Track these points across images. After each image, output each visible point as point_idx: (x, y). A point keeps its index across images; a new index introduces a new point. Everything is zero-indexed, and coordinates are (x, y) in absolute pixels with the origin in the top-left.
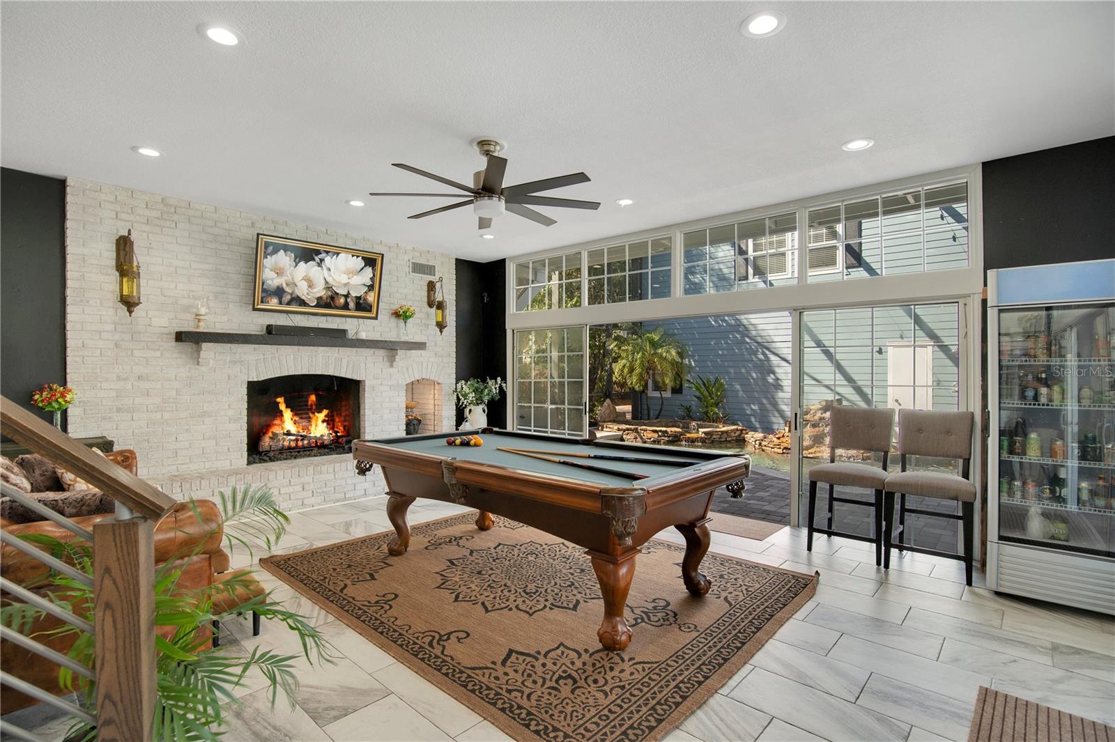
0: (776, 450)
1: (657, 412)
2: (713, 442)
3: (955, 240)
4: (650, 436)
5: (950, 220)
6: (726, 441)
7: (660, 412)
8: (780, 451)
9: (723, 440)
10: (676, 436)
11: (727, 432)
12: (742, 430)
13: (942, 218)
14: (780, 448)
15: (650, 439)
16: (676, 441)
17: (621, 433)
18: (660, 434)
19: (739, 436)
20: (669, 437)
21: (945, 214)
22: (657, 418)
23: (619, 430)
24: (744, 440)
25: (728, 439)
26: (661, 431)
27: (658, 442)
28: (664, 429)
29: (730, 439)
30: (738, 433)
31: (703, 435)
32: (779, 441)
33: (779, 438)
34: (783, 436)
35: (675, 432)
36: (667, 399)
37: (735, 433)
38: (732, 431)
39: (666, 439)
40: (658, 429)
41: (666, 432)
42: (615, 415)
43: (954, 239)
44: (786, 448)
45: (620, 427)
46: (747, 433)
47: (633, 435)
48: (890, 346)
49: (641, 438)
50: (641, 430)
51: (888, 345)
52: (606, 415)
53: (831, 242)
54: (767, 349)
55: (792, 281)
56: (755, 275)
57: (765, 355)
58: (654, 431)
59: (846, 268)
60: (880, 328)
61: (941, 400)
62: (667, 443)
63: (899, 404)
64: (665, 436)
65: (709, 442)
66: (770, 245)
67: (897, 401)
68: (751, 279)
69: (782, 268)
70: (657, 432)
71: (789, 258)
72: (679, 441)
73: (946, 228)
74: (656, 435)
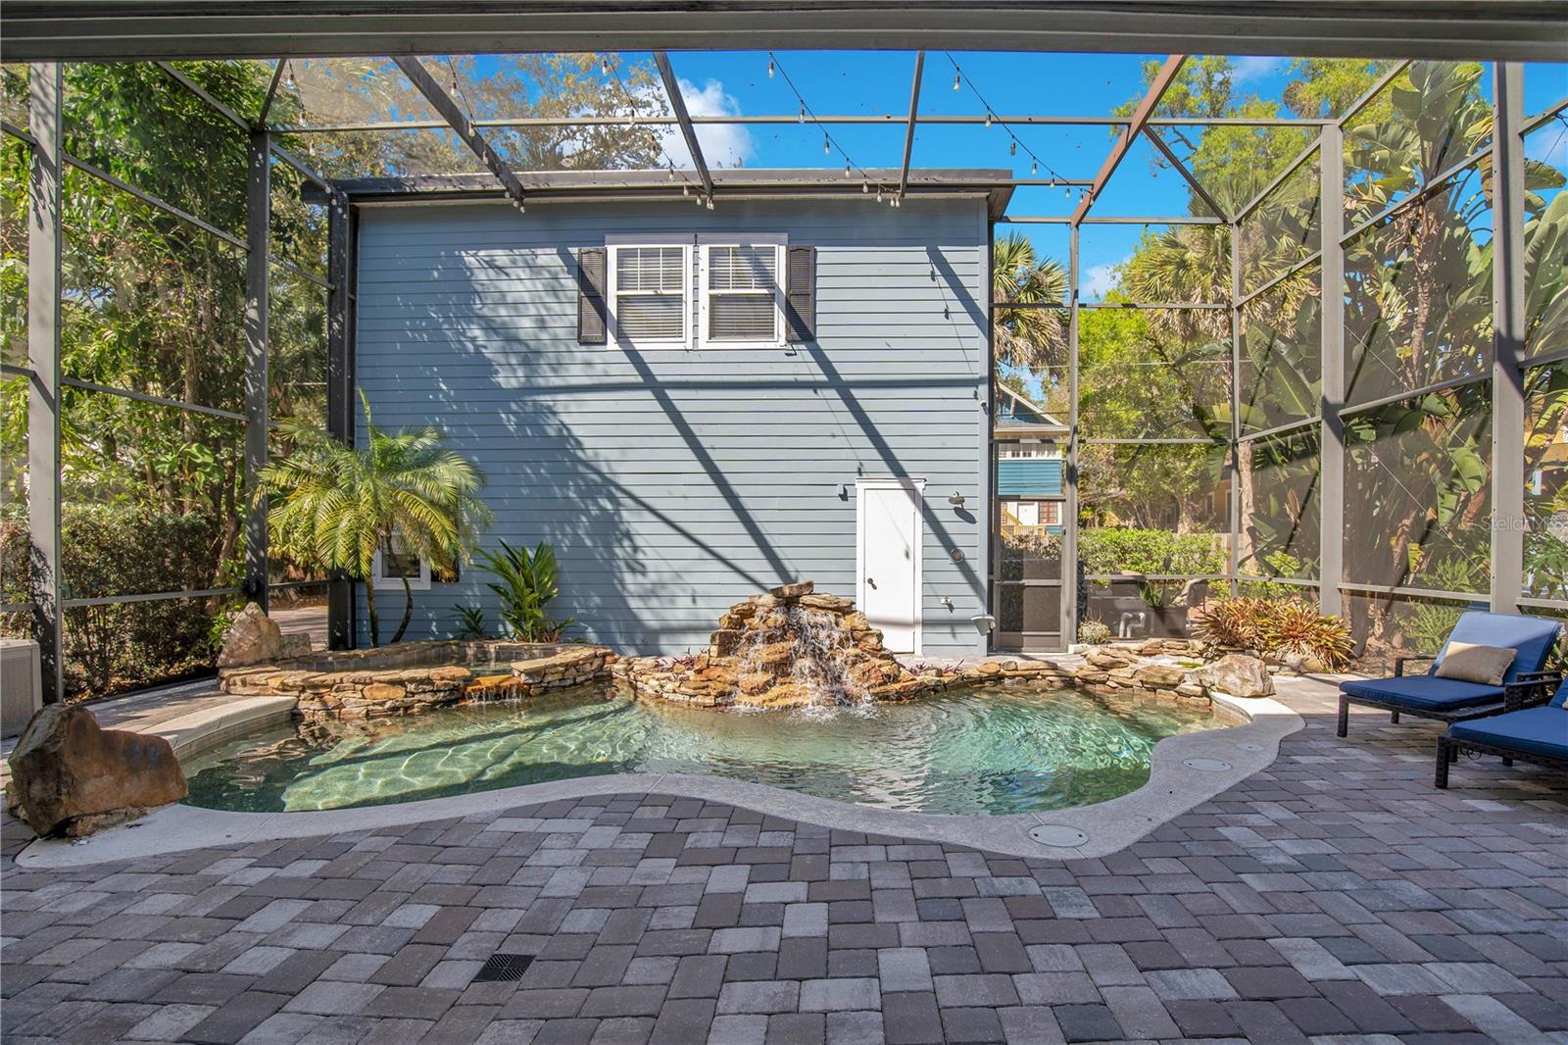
0: (700, 699)
1: (397, 627)
2: (546, 691)
3: (947, 317)
4: (380, 695)
5: (942, 282)
6: (575, 684)
7: (404, 626)
8: (709, 701)
9: (567, 683)
10: (455, 688)
11: (575, 665)
12: (604, 656)
13: (933, 276)
14: (708, 695)
15: (382, 704)
16: (456, 701)
17: (290, 697)
18: (411, 687)
19: (601, 668)
20: (435, 692)
21: (937, 272)
22: (396, 640)
23: (285, 688)
24: (610, 677)
25: (578, 680)
26: (412, 680)
27: (406, 709)
28: (421, 673)
29: (583, 678)
30: (597, 662)
31: (523, 678)
32: (700, 678)
33: (700, 672)
34: (708, 666)
35: (453, 679)
36: (424, 594)
37: (591, 664)
38: (586, 659)
39: (429, 698)
40: (405, 674)
41: (428, 681)
42: (274, 646)
43: (947, 313)
44: (722, 694)
45: (290, 681)
46: (615, 661)
47: (331, 698)
48: (860, 486)
49: (354, 704)
50: (354, 682)
51: (858, 485)
52: (246, 648)
53: (765, 291)
54: (618, 487)
55: (693, 357)
56: (621, 337)
57: (612, 499)
58: (392, 683)
59: (789, 341)
60: (844, 454)
61: (934, 577)
62: (432, 708)
63: (875, 587)
64: (424, 692)
65: (538, 691)
66: (648, 279)
67: (870, 581)
68: (612, 343)
69: (675, 329)
70: (401, 683)
71: (688, 309)
72: (463, 698)
73: (937, 294)
74: (399, 693)
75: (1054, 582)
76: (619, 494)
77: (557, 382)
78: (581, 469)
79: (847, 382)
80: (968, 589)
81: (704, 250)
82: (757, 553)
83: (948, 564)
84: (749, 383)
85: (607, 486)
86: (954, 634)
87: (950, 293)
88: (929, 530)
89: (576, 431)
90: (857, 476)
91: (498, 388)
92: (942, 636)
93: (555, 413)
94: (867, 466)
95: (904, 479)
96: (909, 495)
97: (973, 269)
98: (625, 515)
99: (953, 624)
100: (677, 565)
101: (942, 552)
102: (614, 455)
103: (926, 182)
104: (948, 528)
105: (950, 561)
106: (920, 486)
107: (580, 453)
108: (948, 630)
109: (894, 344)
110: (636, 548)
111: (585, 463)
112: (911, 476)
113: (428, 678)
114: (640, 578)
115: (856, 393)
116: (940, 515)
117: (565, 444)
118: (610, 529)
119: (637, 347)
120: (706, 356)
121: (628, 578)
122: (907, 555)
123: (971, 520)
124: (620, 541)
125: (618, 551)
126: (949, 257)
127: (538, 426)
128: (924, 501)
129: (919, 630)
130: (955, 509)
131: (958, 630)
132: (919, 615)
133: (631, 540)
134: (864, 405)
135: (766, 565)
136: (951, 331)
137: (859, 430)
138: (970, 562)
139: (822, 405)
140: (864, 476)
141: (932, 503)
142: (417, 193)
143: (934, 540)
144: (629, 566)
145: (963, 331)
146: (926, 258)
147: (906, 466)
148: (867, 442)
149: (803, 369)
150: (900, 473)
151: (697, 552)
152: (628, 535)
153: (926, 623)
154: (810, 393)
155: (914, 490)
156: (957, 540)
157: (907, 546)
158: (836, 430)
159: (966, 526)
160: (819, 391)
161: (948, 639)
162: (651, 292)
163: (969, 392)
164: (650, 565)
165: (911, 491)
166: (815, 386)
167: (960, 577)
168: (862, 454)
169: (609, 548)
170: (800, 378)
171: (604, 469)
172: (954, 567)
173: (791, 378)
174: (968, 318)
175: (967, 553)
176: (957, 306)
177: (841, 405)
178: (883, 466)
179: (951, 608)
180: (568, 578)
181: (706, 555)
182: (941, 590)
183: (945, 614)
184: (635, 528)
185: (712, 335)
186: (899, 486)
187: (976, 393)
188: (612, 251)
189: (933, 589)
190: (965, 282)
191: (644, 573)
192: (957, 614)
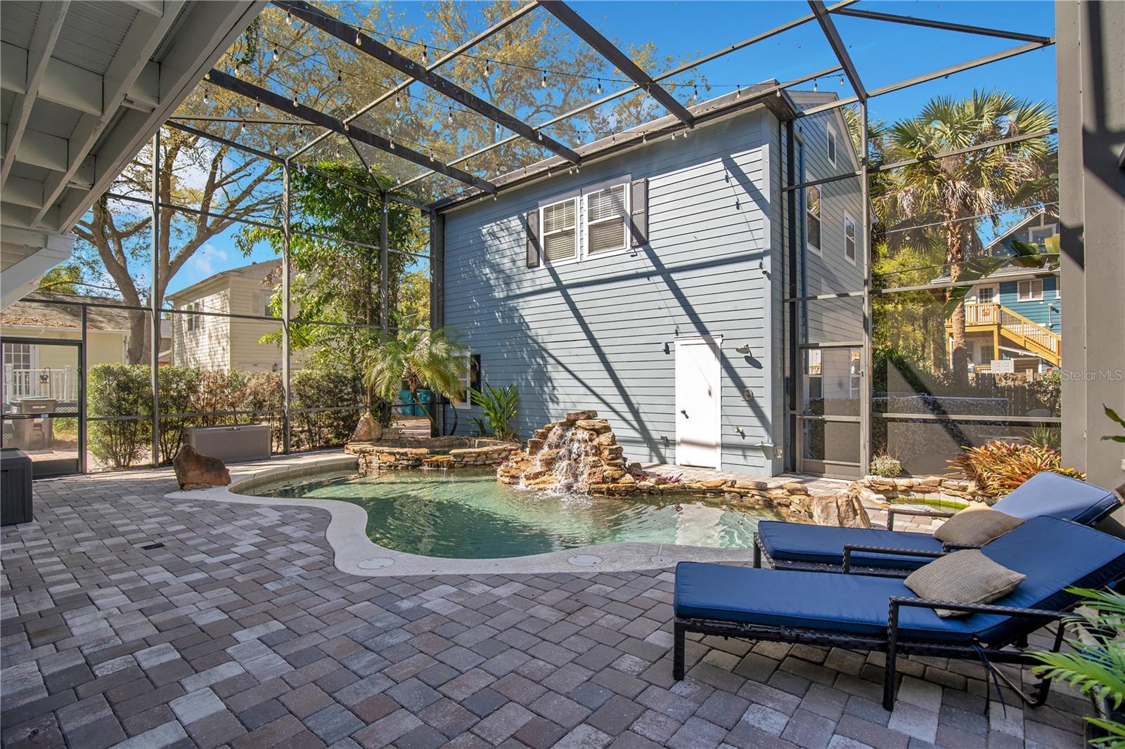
0: (503, 478)
1: (452, 427)
2: (465, 466)
3: (738, 208)
4: (385, 459)
5: (734, 181)
6: (485, 464)
7: (455, 428)
8: (507, 480)
9: (479, 463)
10: (418, 459)
12: (511, 450)
13: (727, 179)
14: (507, 477)
15: (385, 463)
16: (418, 466)
17: (356, 456)
18: (398, 457)
20: (408, 460)
21: (730, 175)
22: (452, 434)
25: (487, 462)
26: (398, 453)
27: (395, 467)
28: (402, 450)
29: (490, 462)
31: (452, 458)
32: (516, 466)
33: (517, 463)
34: (523, 460)
36: (468, 411)
39: (405, 463)
40: (397, 450)
41: (405, 454)
42: (378, 433)
43: (738, 205)
44: (513, 477)
47: (368, 458)
48: (678, 343)
49: (375, 462)
50: (377, 452)
51: (676, 342)
52: (362, 433)
53: (619, 216)
54: (546, 351)
55: (580, 266)
56: (547, 260)
57: (543, 358)
58: (390, 454)
59: (633, 247)
60: (667, 321)
61: (728, 411)
62: (406, 468)
63: (687, 417)
64: (403, 460)
65: (460, 466)
66: (559, 223)
67: (684, 412)
68: (542, 266)
69: (570, 251)
70: (394, 454)
71: (578, 237)
72: (421, 465)
73: (731, 192)
74: (392, 459)
75: (853, 419)
76: (546, 355)
77: (518, 292)
78: (530, 341)
79: (669, 269)
80: (756, 421)
81: (585, 197)
82: (615, 391)
83: (740, 401)
84: (610, 279)
85: (541, 351)
86: (745, 456)
87: (740, 189)
88: (725, 374)
89: (527, 319)
90: (675, 335)
91: (494, 299)
92: (736, 457)
93: (517, 310)
94: (682, 328)
95: (706, 336)
96: (711, 347)
97: (758, 166)
98: (550, 368)
99: (744, 448)
100: (574, 398)
101: (736, 392)
102: (545, 331)
103: (707, 112)
104: (740, 372)
105: (742, 398)
106: (718, 341)
107: (528, 332)
108: (740, 453)
109: (700, 236)
110: (554, 388)
111: (530, 337)
112: (712, 333)
113: (406, 453)
114: (555, 405)
115: (674, 276)
116: (734, 363)
117: (521, 329)
118: (543, 377)
119: (553, 265)
120: (588, 265)
121: (551, 405)
122: (710, 394)
123: (758, 365)
124: (546, 383)
125: (545, 389)
126: (738, 161)
127: (511, 318)
128: (722, 353)
129: (719, 450)
130: (745, 357)
131: (748, 453)
132: (719, 441)
133: (552, 383)
134: (680, 284)
135: (620, 399)
136: (741, 218)
137: (676, 302)
138: (758, 400)
139: (653, 288)
140: (680, 335)
141: (727, 353)
142: (458, 202)
143: (729, 382)
144: (551, 398)
145: (749, 216)
146: (721, 166)
147: (708, 326)
148: (681, 311)
149: (641, 264)
150: (704, 332)
151: (584, 390)
152: (550, 380)
153: (724, 446)
154: (645, 280)
155: (715, 344)
156: (747, 382)
157: (710, 387)
158: (662, 304)
159: (755, 371)
160: (651, 278)
161: (741, 460)
162: (560, 231)
163: (756, 263)
164: (561, 398)
165: (712, 345)
166: (648, 275)
167: (749, 411)
168: (678, 320)
169: (541, 387)
170: (639, 271)
171: (540, 341)
172: (745, 404)
173: (634, 272)
174: (754, 206)
175: (756, 392)
176: (747, 197)
177: (665, 286)
178: (692, 327)
179: (743, 435)
180: (524, 405)
181: (588, 392)
182: (735, 421)
183: (738, 440)
184: (554, 375)
185: (590, 250)
186: (703, 341)
187: (761, 263)
188: (541, 209)
189: (729, 420)
190: (751, 177)
191: (558, 403)
192: (747, 441)
